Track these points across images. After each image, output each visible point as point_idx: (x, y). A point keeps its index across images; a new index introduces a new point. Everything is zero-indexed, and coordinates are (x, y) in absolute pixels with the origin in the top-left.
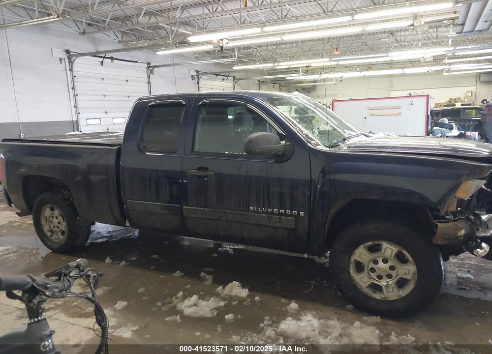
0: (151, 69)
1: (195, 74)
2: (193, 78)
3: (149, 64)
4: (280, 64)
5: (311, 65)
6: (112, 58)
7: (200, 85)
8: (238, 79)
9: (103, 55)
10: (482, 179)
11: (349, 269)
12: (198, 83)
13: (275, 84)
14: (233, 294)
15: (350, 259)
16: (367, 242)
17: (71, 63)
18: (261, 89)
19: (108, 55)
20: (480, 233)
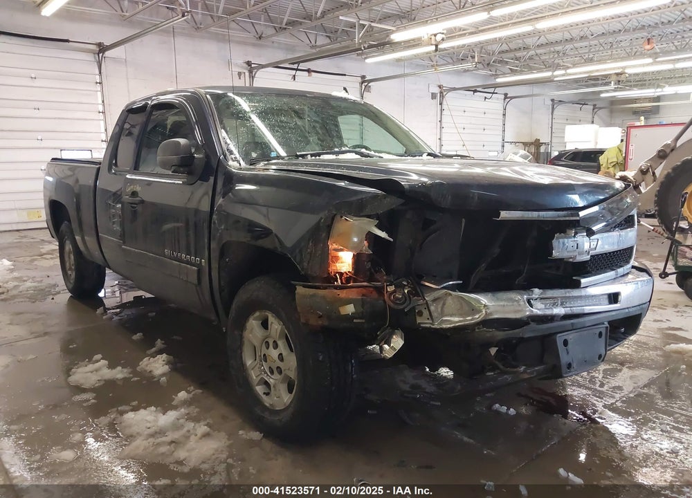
0: (367, 84)
1: (437, 90)
2: (434, 96)
3: (363, 77)
4: (569, 71)
5: (626, 71)
6: (309, 71)
7: (444, 107)
8: (512, 98)
9: (295, 66)
10: (369, 217)
11: (241, 353)
12: (441, 104)
13: (584, 104)
14: (148, 369)
15: (241, 337)
16: (254, 311)
17: (252, 77)
18: (555, 113)
19: (302, 66)
20: (423, 321)
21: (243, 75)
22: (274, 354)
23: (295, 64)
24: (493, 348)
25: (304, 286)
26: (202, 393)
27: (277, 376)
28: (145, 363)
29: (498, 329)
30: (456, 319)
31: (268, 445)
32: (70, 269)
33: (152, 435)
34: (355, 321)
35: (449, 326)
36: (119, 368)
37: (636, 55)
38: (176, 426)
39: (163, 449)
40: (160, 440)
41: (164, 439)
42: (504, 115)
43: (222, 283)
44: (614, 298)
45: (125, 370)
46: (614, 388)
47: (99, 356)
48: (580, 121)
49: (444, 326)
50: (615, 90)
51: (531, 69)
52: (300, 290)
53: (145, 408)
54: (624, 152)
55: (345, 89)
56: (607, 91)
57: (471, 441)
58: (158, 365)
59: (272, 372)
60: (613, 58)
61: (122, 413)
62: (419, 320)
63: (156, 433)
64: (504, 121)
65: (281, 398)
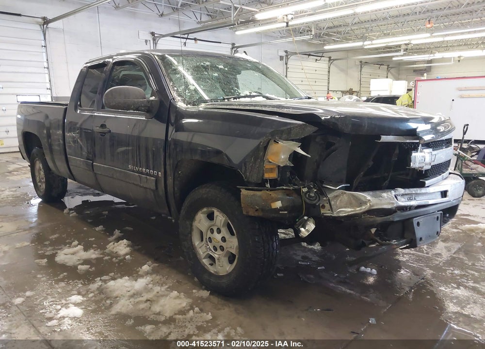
0: (235, 49)
1: (284, 54)
2: (281, 58)
3: (233, 44)
4: (374, 42)
5: (412, 42)
6: (195, 39)
7: (288, 66)
8: (334, 60)
9: (186, 36)
10: (293, 140)
11: (191, 237)
12: (286, 64)
13: (382, 65)
14: (115, 250)
15: (191, 225)
16: (203, 208)
17: (155, 43)
18: (363, 70)
19: (191, 36)
20: (326, 212)
21: (148, 42)
22: (218, 237)
23: (185, 35)
24: (373, 229)
25: (246, 189)
26: (158, 266)
27: (219, 252)
28: (112, 246)
29: (377, 216)
30: (349, 210)
31: (215, 299)
32: (40, 181)
33: (133, 296)
34: (281, 212)
35: (344, 215)
36: (92, 251)
37: (419, 31)
38: (147, 289)
39: (142, 306)
40: (138, 299)
41: (141, 299)
42: (329, 72)
43: (176, 188)
44: (444, 194)
45: (96, 252)
46: (436, 254)
47: (76, 243)
48: (379, 77)
49: (341, 215)
50: (404, 55)
51: (347, 40)
52: (244, 192)
53: (121, 277)
54: (413, 97)
55: (245, 52)
56: (397, 56)
57: (352, 292)
58: (122, 248)
59: (216, 249)
60: (402, 33)
61: (105, 281)
62: (322, 211)
63: (134, 294)
64: (329, 76)
65: (223, 268)
